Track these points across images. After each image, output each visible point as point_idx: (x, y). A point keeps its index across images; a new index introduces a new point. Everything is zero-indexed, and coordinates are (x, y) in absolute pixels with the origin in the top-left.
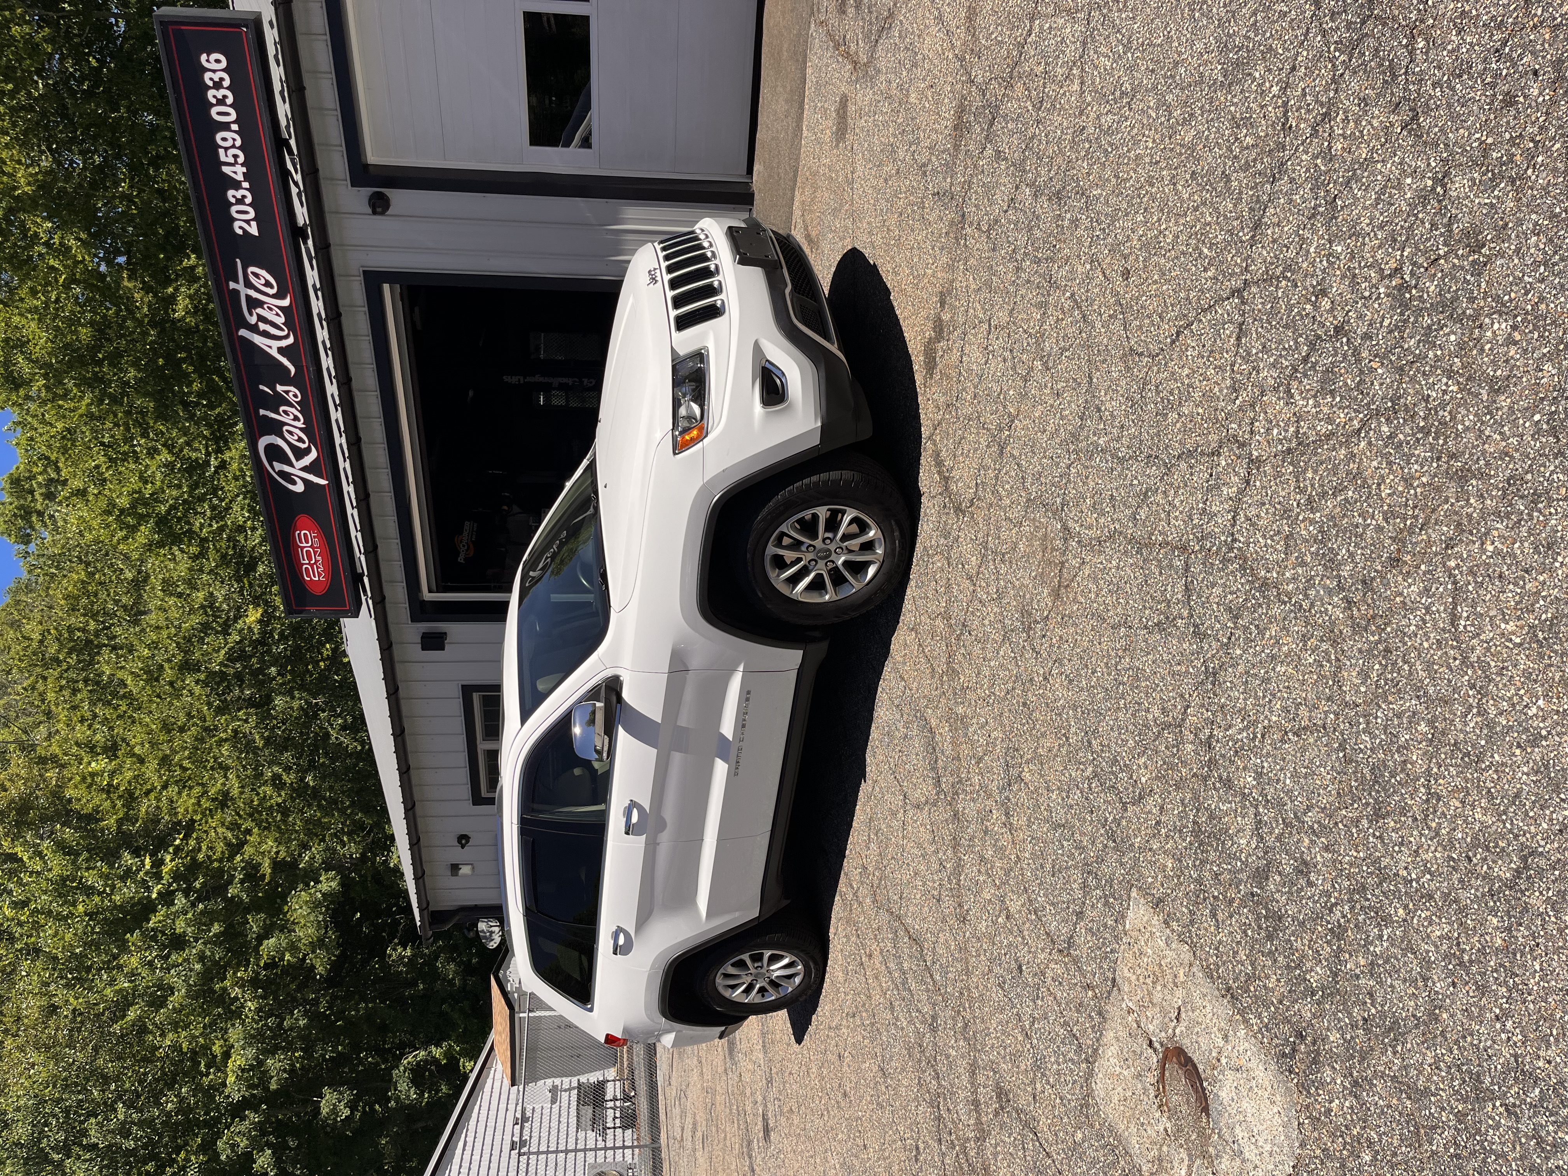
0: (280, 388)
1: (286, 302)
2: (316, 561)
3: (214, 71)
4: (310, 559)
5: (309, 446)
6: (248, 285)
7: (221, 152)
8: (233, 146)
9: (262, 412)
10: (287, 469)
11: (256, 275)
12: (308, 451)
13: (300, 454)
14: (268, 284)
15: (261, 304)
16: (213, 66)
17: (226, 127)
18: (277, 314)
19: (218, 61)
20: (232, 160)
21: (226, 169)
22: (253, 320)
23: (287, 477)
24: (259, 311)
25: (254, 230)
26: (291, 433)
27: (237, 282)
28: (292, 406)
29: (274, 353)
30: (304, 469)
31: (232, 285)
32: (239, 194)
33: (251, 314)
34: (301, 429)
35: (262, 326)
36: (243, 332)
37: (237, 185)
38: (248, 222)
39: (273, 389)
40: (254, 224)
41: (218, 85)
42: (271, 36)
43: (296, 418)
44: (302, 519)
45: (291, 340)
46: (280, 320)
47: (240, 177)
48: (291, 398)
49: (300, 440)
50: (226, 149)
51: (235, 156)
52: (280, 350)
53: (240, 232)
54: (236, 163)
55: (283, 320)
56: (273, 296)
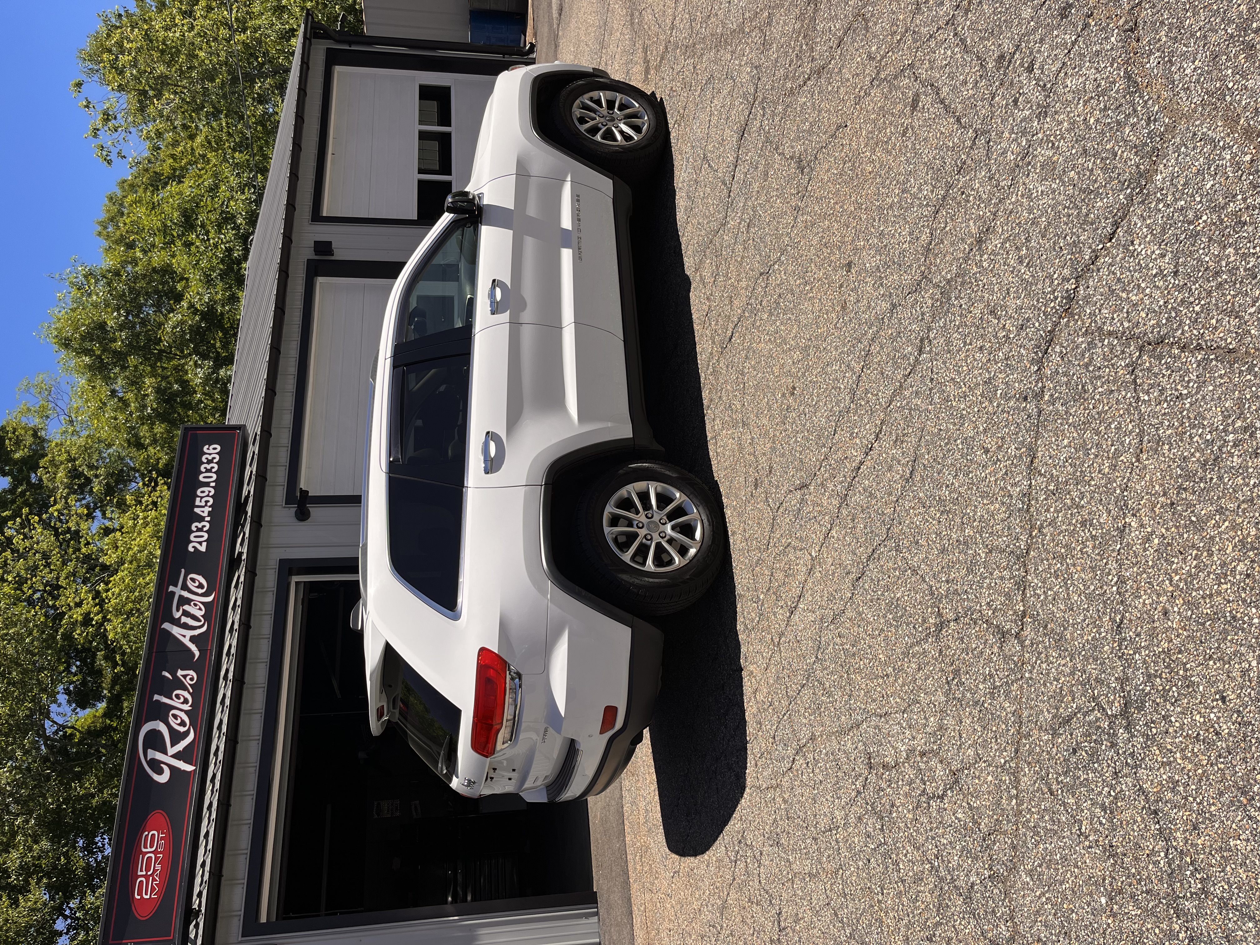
0: (180, 673)
1: (210, 599)
2: (155, 871)
3: (210, 454)
4: (148, 870)
5: (189, 730)
6: (185, 587)
7: (198, 499)
8: (208, 496)
9: (156, 697)
10: (159, 756)
11: (193, 580)
12: (186, 734)
13: (176, 737)
14: (201, 586)
15: (188, 601)
16: (211, 451)
17: (207, 484)
18: (200, 609)
19: (215, 449)
20: (203, 504)
21: (197, 510)
22: (177, 615)
23: (156, 766)
24: (186, 607)
25: (203, 548)
26: (175, 717)
27: (176, 586)
28: (185, 689)
29: (186, 641)
30: (176, 756)
31: (171, 588)
32: (200, 525)
33: (178, 610)
34: (186, 712)
35: (184, 619)
36: (166, 626)
37: (201, 519)
38: (200, 543)
39: (174, 674)
40: (204, 544)
41: (209, 462)
42: (253, 449)
43: (186, 701)
44: (157, 816)
45: (204, 629)
46: (199, 614)
47: (206, 514)
48: (187, 682)
49: (183, 724)
50: (202, 498)
51: (207, 502)
52: (193, 639)
53: (191, 549)
54: (206, 505)
55: (203, 613)
56: (202, 595)
